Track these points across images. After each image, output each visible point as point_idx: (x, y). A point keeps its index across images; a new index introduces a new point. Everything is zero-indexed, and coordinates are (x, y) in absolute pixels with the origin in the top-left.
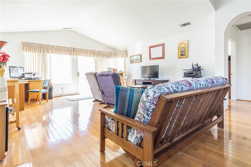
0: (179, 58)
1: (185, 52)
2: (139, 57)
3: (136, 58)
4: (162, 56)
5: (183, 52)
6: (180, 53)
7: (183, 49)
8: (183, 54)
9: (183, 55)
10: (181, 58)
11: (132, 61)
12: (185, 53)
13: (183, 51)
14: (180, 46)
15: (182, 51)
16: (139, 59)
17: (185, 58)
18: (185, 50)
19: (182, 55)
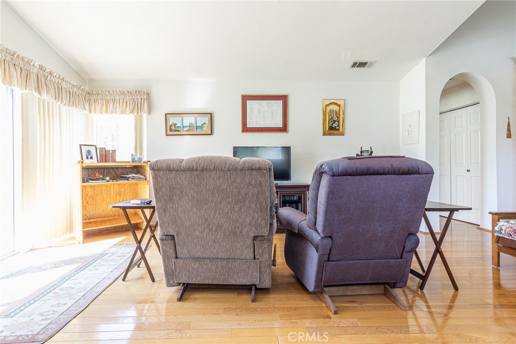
0: (324, 134)
1: (338, 122)
2: (206, 119)
3: (194, 122)
4: (281, 125)
5: (335, 122)
6: (329, 123)
7: (335, 115)
8: (333, 127)
9: (335, 129)
10: (330, 134)
11: (173, 128)
12: (338, 126)
13: (334, 120)
14: (329, 108)
15: (332, 120)
16: (206, 126)
17: (337, 135)
18: (338, 117)
19: (331, 128)
